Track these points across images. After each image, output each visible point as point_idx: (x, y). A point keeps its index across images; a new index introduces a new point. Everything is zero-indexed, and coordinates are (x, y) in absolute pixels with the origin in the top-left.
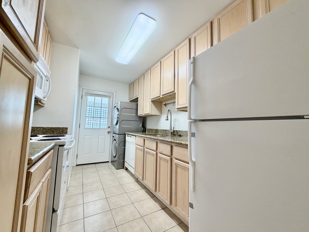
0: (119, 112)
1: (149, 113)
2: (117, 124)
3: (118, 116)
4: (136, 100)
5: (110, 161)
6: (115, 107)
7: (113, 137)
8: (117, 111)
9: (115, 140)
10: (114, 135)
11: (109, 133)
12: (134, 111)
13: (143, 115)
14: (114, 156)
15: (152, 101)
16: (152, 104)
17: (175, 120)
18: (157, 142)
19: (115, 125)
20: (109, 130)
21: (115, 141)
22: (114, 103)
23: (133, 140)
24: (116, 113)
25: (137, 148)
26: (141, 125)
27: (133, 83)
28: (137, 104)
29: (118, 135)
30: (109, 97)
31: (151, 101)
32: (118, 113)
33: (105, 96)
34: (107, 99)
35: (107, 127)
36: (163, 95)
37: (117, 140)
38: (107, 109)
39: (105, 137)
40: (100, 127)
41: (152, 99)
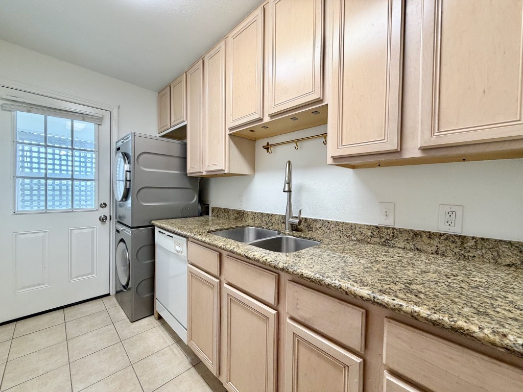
0: (129, 163)
1: (222, 170)
2: (125, 197)
3: (126, 175)
4: (180, 134)
5: (113, 292)
6: (118, 149)
7: (118, 231)
8: (122, 160)
9: (122, 240)
10: (121, 228)
11: (103, 220)
12: (177, 162)
13: (204, 173)
14: (124, 284)
15: (230, 135)
16: (232, 144)
17: (301, 188)
18: (279, 275)
19: (120, 199)
20: (105, 212)
21: (121, 243)
22: (114, 140)
23: (178, 248)
24: (122, 167)
25: (192, 275)
26: (196, 198)
27: (169, 88)
28: (185, 145)
29: (130, 230)
30: (98, 121)
31: (227, 136)
32: (127, 167)
33: (84, 117)
34: (91, 126)
35: (98, 206)
36: (272, 116)
37: (129, 241)
38: (94, 156)
39: (93, 232)
40: (75, 207)
41: (231, 129)
